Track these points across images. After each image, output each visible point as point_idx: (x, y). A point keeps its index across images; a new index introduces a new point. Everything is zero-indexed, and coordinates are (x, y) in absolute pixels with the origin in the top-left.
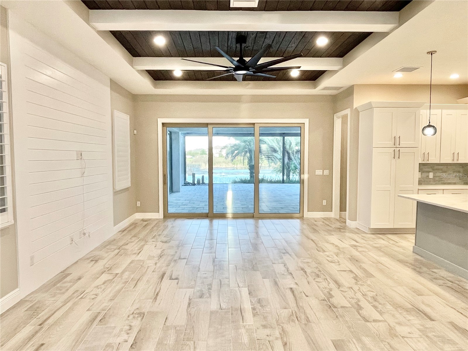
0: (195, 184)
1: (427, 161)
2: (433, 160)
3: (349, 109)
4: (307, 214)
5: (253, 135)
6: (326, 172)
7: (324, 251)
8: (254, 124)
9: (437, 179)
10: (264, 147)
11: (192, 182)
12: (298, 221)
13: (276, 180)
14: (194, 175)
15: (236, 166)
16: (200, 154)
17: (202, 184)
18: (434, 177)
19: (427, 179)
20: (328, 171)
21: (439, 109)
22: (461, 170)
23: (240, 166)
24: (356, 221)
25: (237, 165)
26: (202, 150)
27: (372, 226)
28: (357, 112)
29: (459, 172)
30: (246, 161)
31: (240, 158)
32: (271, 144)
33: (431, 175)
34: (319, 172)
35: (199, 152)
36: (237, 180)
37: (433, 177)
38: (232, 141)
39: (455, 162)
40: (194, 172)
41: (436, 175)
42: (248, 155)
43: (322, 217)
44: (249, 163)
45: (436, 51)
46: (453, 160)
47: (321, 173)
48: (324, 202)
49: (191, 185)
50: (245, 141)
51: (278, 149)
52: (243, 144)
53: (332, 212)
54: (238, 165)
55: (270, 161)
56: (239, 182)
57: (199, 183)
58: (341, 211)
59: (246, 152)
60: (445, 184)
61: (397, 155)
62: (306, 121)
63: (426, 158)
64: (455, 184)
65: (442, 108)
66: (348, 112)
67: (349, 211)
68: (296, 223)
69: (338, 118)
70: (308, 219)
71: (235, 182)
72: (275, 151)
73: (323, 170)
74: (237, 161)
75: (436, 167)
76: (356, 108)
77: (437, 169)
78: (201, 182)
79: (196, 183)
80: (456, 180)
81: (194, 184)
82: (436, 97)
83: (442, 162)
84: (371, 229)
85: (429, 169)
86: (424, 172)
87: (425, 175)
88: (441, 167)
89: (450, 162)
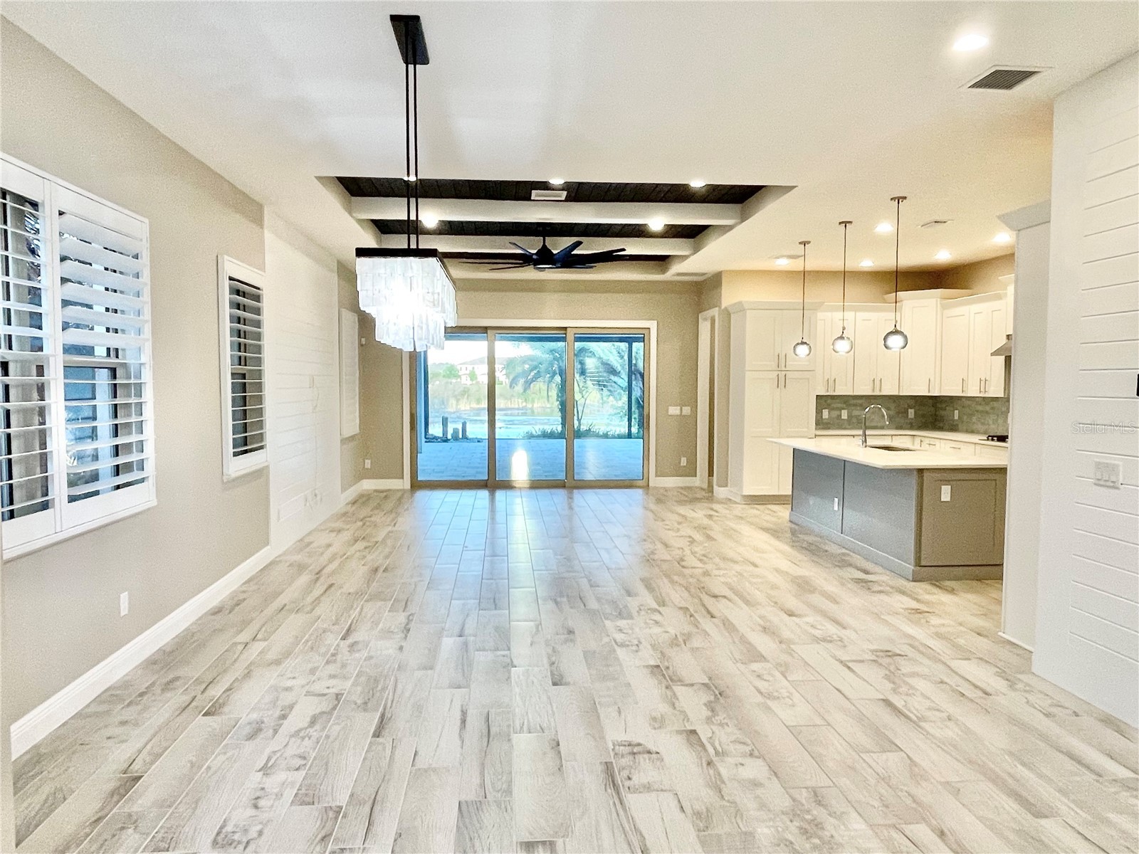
0: (449, 440)
1: (833, 392)
2: (842, 390)
3: (717, 309)
4: (655, 481)
5: (564, 339)
6: (687, 410)
7: (664, 521)
8: (565, 328)
9: (854, 420)
10: (591, 363)
11: (441, 435)
12: (640, 491)
13: (616, 433)
14: (445, 422)
15: (529, 406)
16: (444, 376)
17: (462, 438)
18: (849, 416)
19: (838, 419)
20: (689, 408)
21: (853, 311)
22: (893, 406)
23: (539, 405)
24: (727, 486)
25: (533, 402)
26: (449, 366)
27: (746, 493)
28: (727, 314)
29: (888, 408)
30: (554, 393)
31: (540, 385)
32: (605, 358)
33: (845, 415)
34: (674, 410)
35: (441, 371)
36: (534, 433)
38: (526, 349)
39: (877, 393)
40: (446, 416)
41: (853, 414)
42: (558, 379)
43: (680, 485)
44: (561, 397)
45: (810, 242)
46: (873, 390)
47: (678, 412)
48: (684, 461)
49: (439, 442)
50: (551, 351)
51: (619, 368)
52: (548, 357)
53: (694, 478)
54: (536, 402)
55: (605, 392)
56: (538, 437)
57: (455, 438)
58: (709, 476)
59: (554, 374)
61: (782, 382)
62: (653, 325)
63: (831, 387)
65: (856, 309)
66: (715, 312)
67: (717, 475)
68: (637, 494)
69: (705, 319)
70: (655, 488)
71: (531, 436)
72: (613, 372)
73: (682, 406)
74: (534, 393)
75: (852, 402)
76: (726, 308)
77: (855, 405)
78: (461, 436)
79: (449, 437)
81: (446, 440)
82: (853, 290)
83: (856, 393)
84: (745, 496)
85: (839, 405)
86: (833, 409)
87: (835, 413)
88: (860, 402)
89: (870, 393)
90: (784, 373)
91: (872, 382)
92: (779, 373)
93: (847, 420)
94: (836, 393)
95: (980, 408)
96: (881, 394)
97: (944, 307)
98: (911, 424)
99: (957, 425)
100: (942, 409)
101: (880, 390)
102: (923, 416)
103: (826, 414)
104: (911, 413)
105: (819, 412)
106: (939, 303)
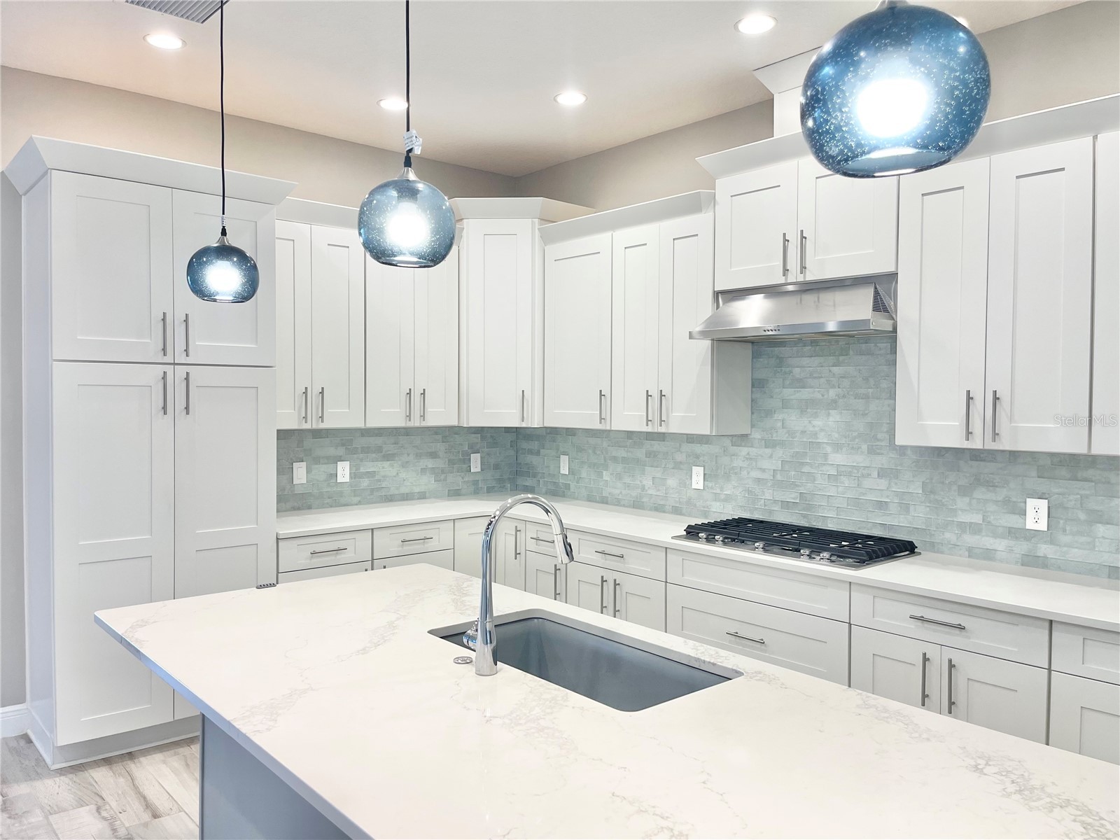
1: (318, 421)
2: (340, 416)
9: (365, 483)
18: (354, 475)
19: (329, 485)
22: (441, 447)
29: (434, 455)
33: (344, 470)
37: (351, 478)
39: (416, 422)
41: (362, 470)
46: (409, 417)
60: (390, 499)
61: (176, 397)
63: (313, 410)
64: (422, 496)
77: (366, 450)
80: (426, 482)
83: (373, 423)
84: (62, 747)
85: (332, 451)
86: (317, 460)
87: (321, 471)
88: (378, 441)
89: (400, 423)
90: (181, 371)
91: (404, 397)
92: (169, 369)
93: (350, 484)
94: (326, 425)
95: (622, 453)
96: (424, 424)
97: (547, 239)
98: (476, 483)
99: (567, 486)
100: (531, 452)
101: (423, 417)
102: (496, 467)
103: (300, 473)
104: (476, 463)
105: (284, 470)
106: (537, 227)
